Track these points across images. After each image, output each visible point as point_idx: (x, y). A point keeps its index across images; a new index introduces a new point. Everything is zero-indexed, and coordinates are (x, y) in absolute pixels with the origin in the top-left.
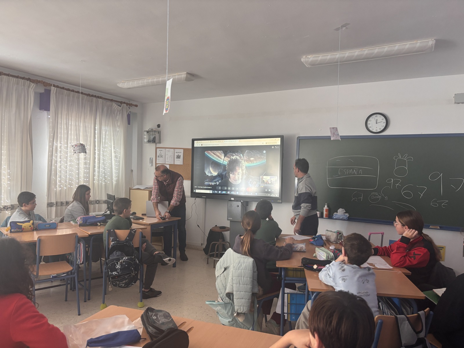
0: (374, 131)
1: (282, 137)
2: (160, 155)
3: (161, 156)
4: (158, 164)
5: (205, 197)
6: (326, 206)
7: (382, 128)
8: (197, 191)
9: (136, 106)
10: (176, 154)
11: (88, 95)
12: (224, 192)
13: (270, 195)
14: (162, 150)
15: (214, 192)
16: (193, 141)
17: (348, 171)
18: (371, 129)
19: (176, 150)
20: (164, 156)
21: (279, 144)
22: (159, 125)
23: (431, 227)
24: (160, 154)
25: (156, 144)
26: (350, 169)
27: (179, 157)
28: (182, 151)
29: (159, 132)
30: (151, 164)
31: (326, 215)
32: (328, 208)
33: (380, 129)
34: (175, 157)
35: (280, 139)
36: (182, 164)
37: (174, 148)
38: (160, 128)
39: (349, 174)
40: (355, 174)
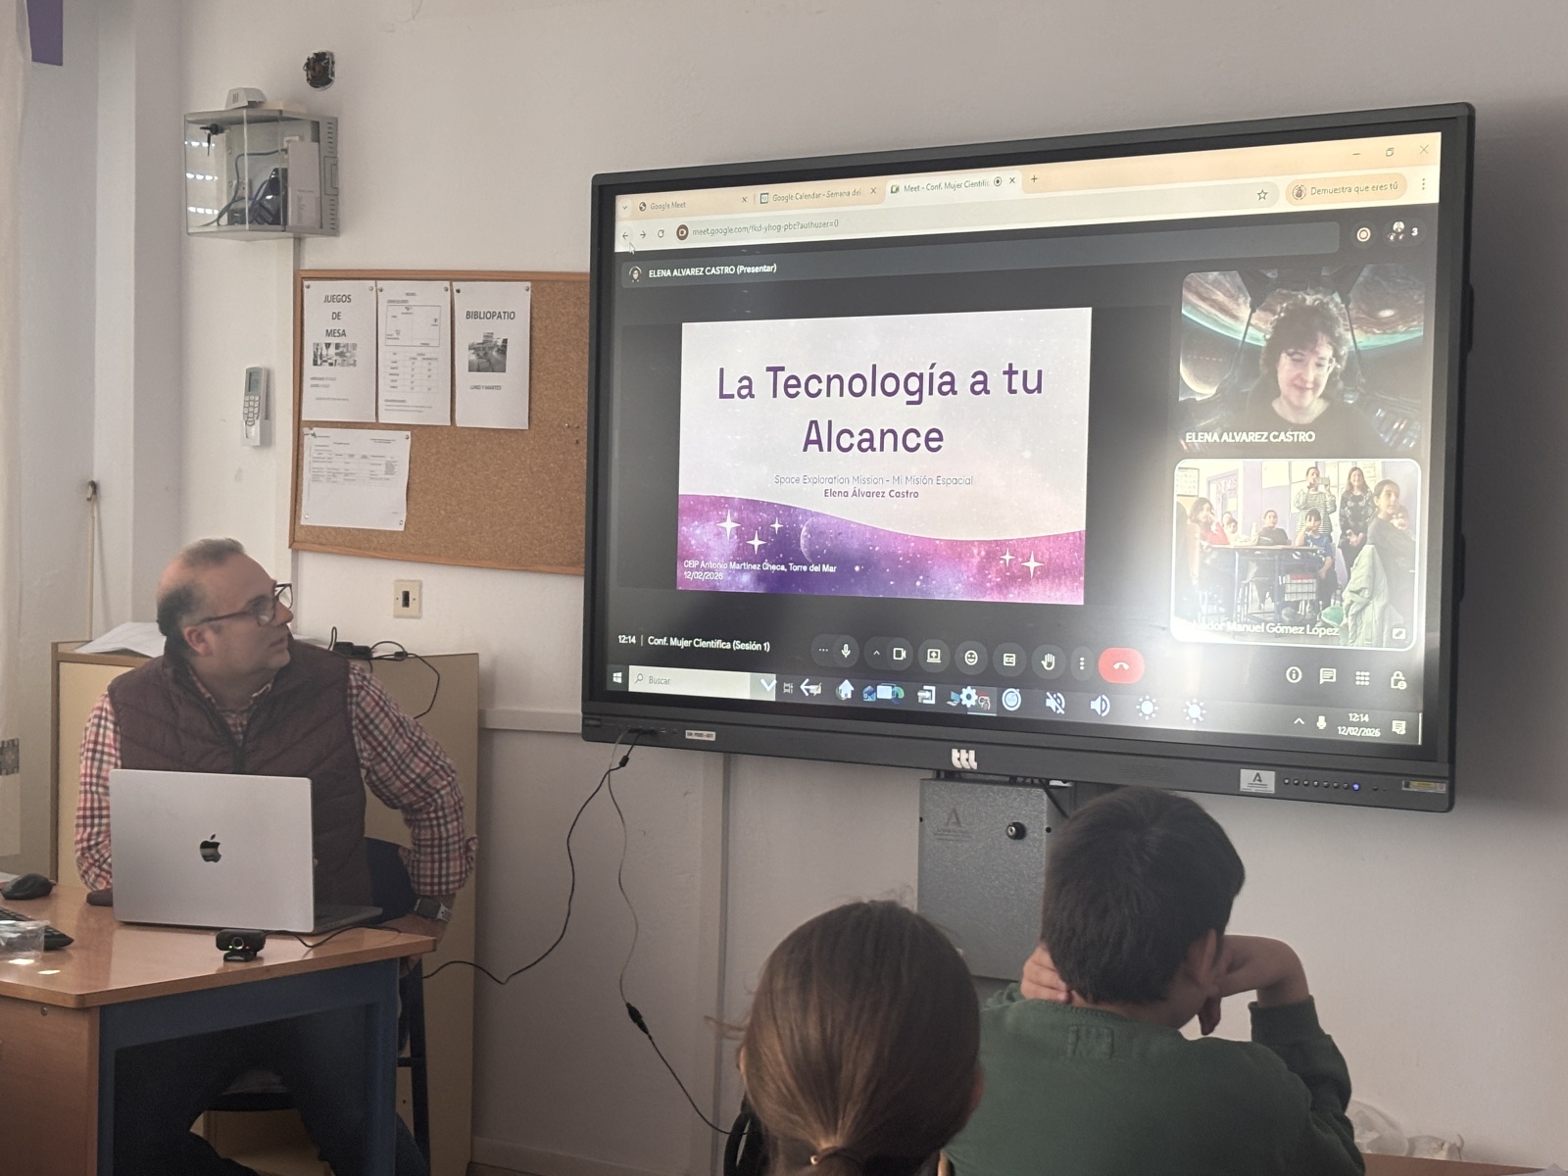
1: (1455, 129)
2: (333, 340)
3: (344, 354)
4: (312, 424)
5: (709, 736)
8: (644, 680)
10: (470, 334)
12: (885, 692)
13: (1331, 725)
14: (348, 299)
15: (789, 688)
16: (606, 193)
19: (472, 296)
20: (363, 355)
22: (320, 58)
24: (329, 333)
25: (298, 241)
27: (490, 357)
28: (519, 298)
29: (322, 131)
30: (255, 430)
34: (464, 356)
35: (1433, 140)
36: (520, 422)
37: (452, 277)
38: (331, 89)
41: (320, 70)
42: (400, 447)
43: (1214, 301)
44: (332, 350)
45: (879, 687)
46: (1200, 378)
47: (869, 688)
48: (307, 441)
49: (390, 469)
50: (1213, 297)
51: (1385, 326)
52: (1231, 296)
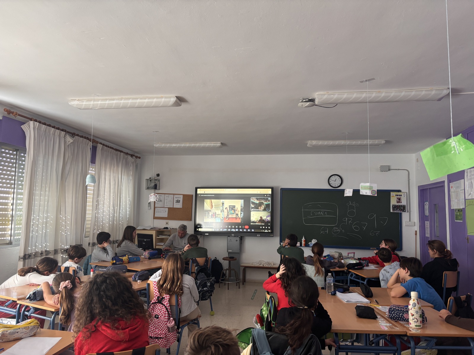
0: (334, 186)
1: (272, 189)
3: (161, 201)
4: (156, 207)
5: (207, 234)
6: (303, 238)
7: (339, 185)
8: (200, 230)
9: (140, 158)
10: (175, 199)
11: (116, 150)
13: (264, 231)
14: (161, 196)
15: (215, 230)
16: (196, 189)
17: (317, 213)
18: (332, 185)
19: (175, 196)
20: (163, 201)
21: (271, 193)
22: (158, 174)
23: (371, 248)
24: (159, 199)
25: (155, 190)
26: (319, 211)
27: (178, 201)
28: (182, 196)
29: (159, 181)
30: (149, 208)
31: (304, 244)
32: (305, 239)
33: (337, 185)
34: (175, 201)
35: (271, 189)
36: (182, 207)
37: (174, 194)
38: (159, 177)
39: (318, 215)
40: (322, 215)
41: (158, 175)
42: (167, 209)
44: (159, 201)
45: (225, 229)
46: (253, 205)
48: (156, 209)
49: (166, 211)
50: (254, 200)
51: (267, 202)
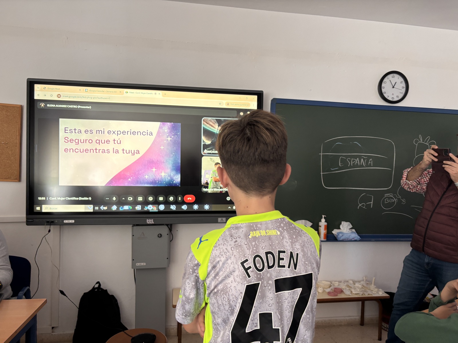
0: (390, 99)
1: (260, 95)
5: (72, 221)
6: (323, 220)
7: (401, 95)
8: (48, 208)
12: (126, 208)
15: (97, 208)
16: (31, 84)
17: (353, 161)
18: (385, 96)
21: (255, 107)
26: (356, 157)
32: (326, 224)
33: (398, 96)
35: (255, 97)
39: (355, 166)
40: (362, 166)
43: (210, 124)
45: (124, 206)
46: (206, 139)
47: (122, 207)
50: (210, 123)
52: (214, 124)
